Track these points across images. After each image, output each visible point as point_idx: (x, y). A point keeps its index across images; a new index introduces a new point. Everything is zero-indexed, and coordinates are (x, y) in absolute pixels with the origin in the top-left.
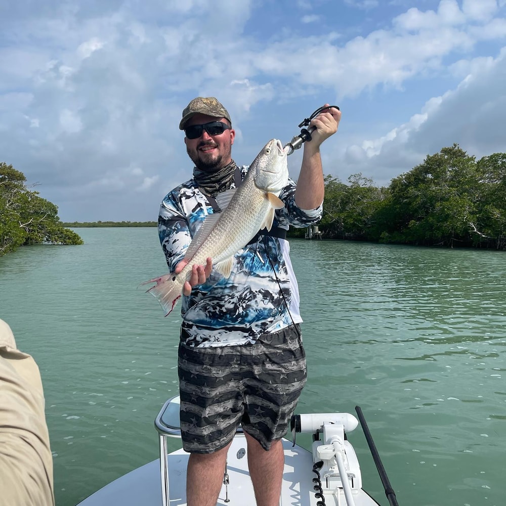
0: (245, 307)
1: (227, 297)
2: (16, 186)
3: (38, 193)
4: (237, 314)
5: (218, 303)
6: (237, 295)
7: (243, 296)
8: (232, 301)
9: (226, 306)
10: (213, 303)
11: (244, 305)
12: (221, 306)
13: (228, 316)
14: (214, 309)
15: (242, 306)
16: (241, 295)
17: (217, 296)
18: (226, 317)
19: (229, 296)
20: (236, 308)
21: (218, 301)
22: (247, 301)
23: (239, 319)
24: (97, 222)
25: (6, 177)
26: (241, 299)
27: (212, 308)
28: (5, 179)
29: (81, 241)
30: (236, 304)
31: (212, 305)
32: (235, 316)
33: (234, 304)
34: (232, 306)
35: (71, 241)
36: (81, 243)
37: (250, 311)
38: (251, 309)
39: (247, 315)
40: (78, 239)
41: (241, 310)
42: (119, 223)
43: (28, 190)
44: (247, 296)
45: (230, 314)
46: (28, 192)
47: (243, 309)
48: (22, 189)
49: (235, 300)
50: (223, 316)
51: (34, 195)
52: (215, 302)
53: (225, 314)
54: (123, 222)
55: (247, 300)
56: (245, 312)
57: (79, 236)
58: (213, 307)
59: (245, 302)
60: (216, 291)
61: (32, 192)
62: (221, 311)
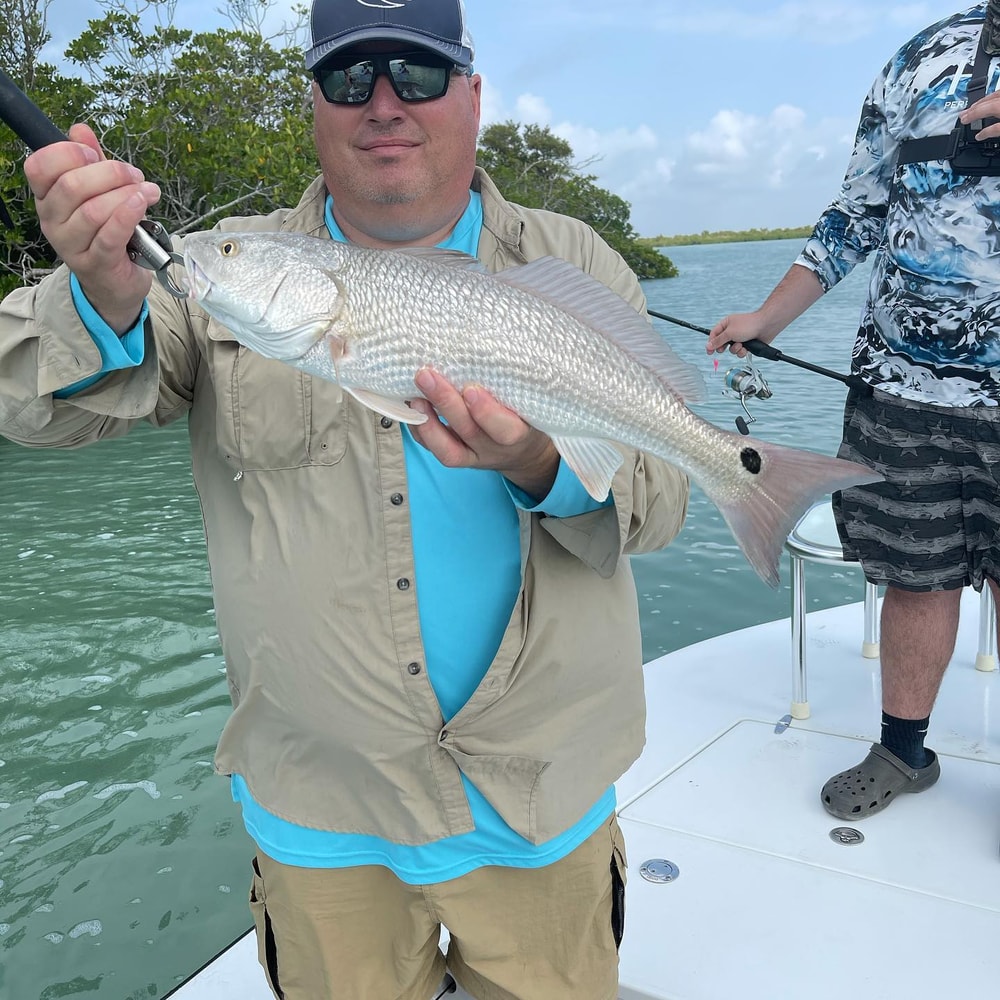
0: (982, 334)
1: (947, 304)
2: (555, 169)
3: (594, 178)
4: (960, 344)
5: (924, 313)
6: (973, 304)
7: (986, 310)
8: (957, 314)
9: (940, 324)
10: (915, 313)
11: (982, 330)
12: (930, 321)
13: (940, 344)
14: (914, 325)
15: (977, 331)
16: (980, 308)
17: (925, 298)
18: (936, 345)
19: (953, 303)
20: (962, 331)
21: (926, 310)
22: (991, 324)
23: (963, 356)
24: (700, 234)
25: (539, 152)
26: (979, 315)
27: (911, 322)
28: (537, 155)
29: (673, 269)
30: (964, 323)
31: (913, 315)
32: (954, 348)
33: (959, 323)
34: (953, 326)
35: (654, 270)
36: (673, 274)
37: (991, 346)
38: (994, 343)
39: (982, 351)
40: (668, 266)
41: (971, 338)
42: (743, 233)
43: (578, 173)
44: (994, 312)
45: (944, 342)
46: (577, 179)
47: (978, 337)
48: (567, 173)
49: (964, 314)
50: (930, 342)
51: (587, 183)
52: (920, 310)
53: (936, 338)
54: (753, 231)
55: (991, 321)
56: (978, 346)
57: (670, 260)
58: (913, 319)
59: (985, 325)
60: (926, 288)
61: (584, 177)
62: (927, 332)
